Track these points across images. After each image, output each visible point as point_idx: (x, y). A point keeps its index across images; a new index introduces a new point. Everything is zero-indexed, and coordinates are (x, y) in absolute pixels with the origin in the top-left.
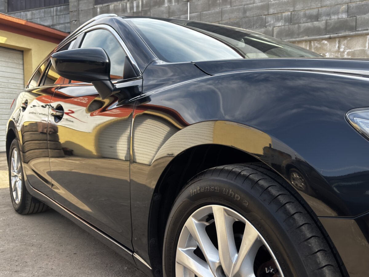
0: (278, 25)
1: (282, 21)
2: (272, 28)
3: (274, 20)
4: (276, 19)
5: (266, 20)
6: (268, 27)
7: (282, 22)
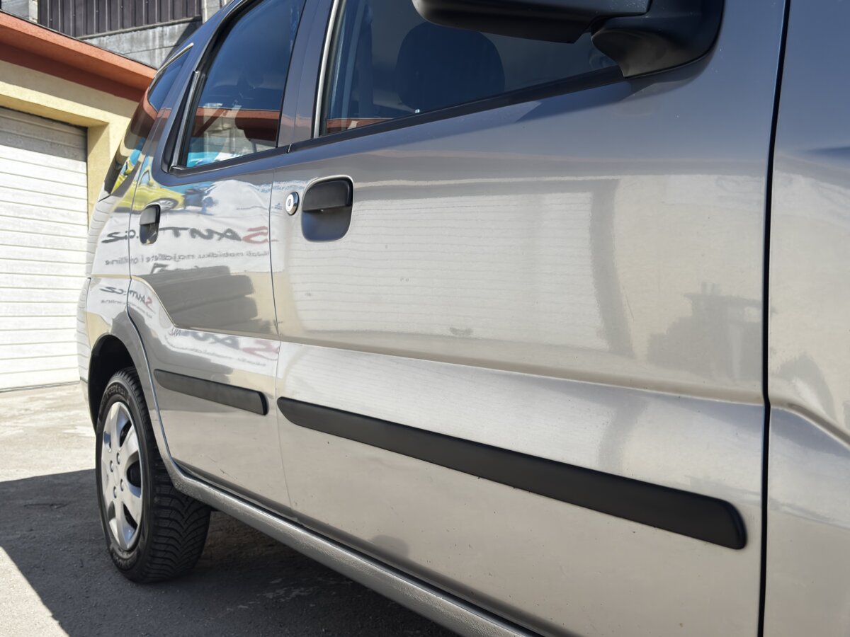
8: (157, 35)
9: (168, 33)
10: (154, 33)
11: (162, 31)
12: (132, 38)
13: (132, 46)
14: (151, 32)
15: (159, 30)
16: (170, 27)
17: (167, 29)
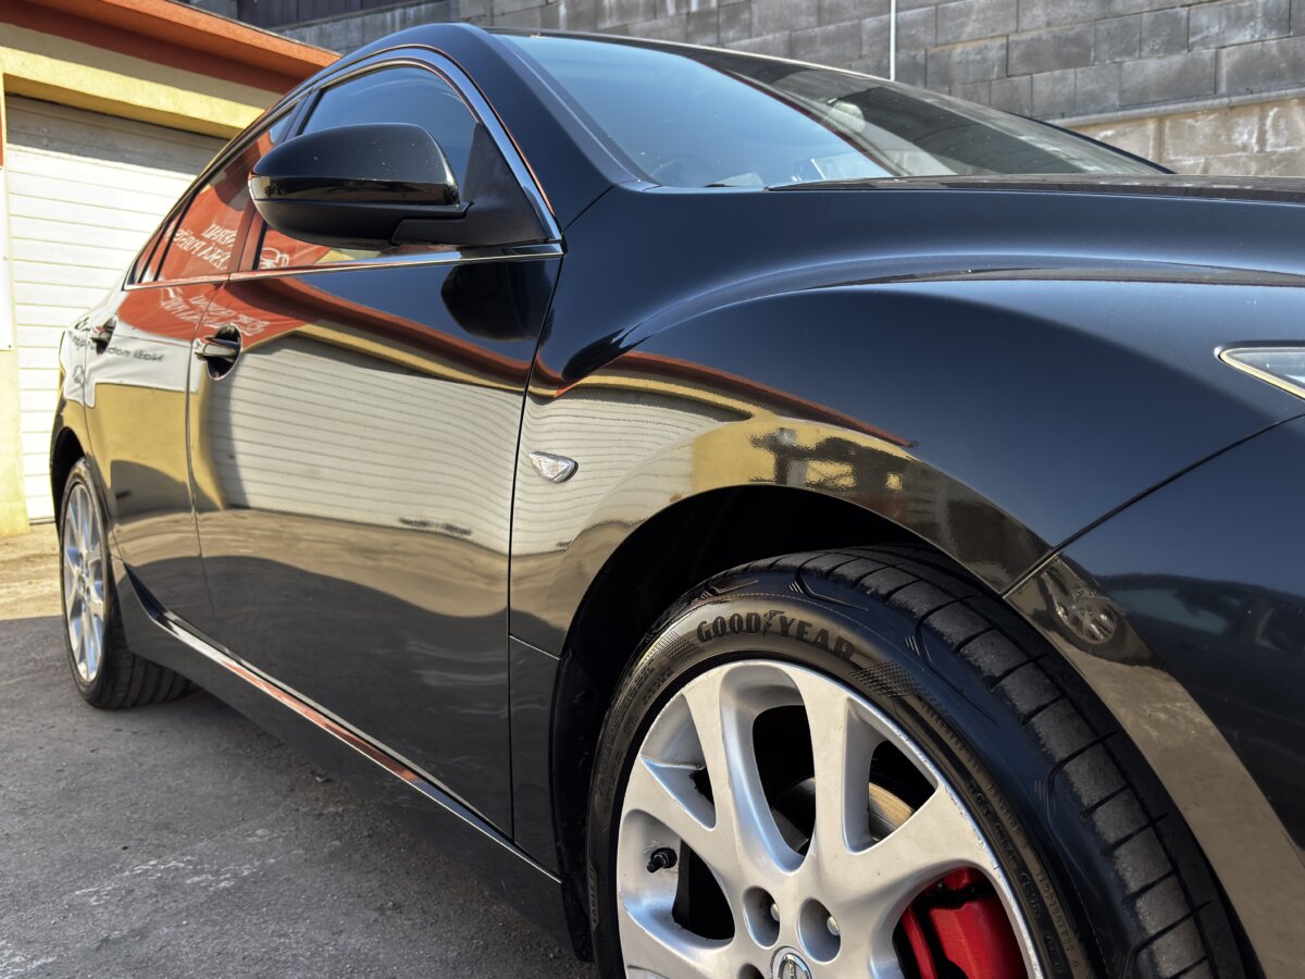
0: (1236, 41)
1: (1252, 24)
2: (1214, 50)
3: (1220, 22)
4: (1229, 18)
5: (1191, 25)
6: (1196, 49)
7: (1254, 28)
8: (397, 20)
9: (412, 16)
10: (393, 17)
11: (405, 14)
12: (364, 24)
13: (364, 36)
14: (388, 16)
15: (398, 13)
16: (415, 8)
17: (411, 11)
